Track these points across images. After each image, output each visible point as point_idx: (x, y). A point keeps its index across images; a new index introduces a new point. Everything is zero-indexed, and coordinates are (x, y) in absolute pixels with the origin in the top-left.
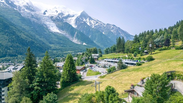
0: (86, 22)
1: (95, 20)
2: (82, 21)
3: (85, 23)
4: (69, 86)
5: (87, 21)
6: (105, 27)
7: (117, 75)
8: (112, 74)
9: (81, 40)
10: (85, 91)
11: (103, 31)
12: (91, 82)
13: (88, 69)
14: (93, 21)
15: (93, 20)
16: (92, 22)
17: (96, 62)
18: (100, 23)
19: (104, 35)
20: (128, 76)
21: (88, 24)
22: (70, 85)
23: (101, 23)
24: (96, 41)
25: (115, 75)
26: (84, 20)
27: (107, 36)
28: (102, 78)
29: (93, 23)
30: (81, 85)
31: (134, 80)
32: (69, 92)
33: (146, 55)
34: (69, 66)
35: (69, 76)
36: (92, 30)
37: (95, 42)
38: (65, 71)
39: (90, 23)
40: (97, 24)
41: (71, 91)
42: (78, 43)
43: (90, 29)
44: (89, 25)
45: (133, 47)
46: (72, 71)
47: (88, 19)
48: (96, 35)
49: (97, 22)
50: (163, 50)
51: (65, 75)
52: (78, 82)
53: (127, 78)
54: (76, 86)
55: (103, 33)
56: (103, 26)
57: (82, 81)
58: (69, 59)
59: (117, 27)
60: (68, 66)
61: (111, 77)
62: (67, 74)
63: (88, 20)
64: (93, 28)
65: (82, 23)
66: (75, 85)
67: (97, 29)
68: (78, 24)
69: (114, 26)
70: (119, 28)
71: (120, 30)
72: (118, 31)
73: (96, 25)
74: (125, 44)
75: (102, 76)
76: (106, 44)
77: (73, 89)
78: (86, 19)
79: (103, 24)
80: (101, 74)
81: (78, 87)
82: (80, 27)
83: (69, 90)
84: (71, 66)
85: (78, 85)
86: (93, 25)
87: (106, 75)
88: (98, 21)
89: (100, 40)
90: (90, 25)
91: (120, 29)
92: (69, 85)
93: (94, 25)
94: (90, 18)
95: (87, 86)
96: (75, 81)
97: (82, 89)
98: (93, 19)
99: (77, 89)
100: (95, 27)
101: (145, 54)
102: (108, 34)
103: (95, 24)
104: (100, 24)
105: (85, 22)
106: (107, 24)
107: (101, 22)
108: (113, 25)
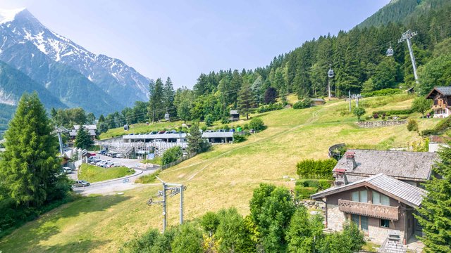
0: (35, 43)
1: (64, 42)
2: (21, 38)
3: (31, 46)
4: (32, 220)
5: (36, 41)
6: (93, 64)
7: (195, 167)
8: (176, 168)
9: (16, 94)
10: (115, 228)
11: (87, 73)
12: (117, 196)
13: (78, 163)
14: (58, 42)
15: (59, 39)
16: (55, 45)
17: (96, 144)
18: (77, 49)
19: (91, 83)
20: (232, 166)
21: (42, 48)
22: (37, 217)
23: (82, 51)
24: (68, 100)
25: (192, 169)
26: (28, 36)
27: (100, 86)
28: (148, 182)
29: (58, 50)
30: (86, 212)
31: (259, 176)
32: (42, 243)
33: (234, 121)
34: (31, 142)
35: (33, 179)
36: (54, 67)
37: (63, 100)
38: (14, 160)
39: (48, 47)
40: (71, 53)
41: (46, 237)
42: (7, 103)
43: (47, 64)
44: (43, 53)
45: (198, 104)
46: (47, 161)
47: (40, 34)
48: (67, 83)
49: (70, 48)
50: (266, 111)
51: (11, 176)
52: (65, 203)
53: (233, 171)
54: (65, 217)
55: (90, 78)
56: (88, 59)
57: (80, 197)
58: (31, 112)
59: (127, 66)
60: (27, 142)
61: (181, 176)
62: (24, 171)
63: (40, 37)
64: (58, 63)
65: (22, 45)
66: (56, 212)
67: (71, 67)
68: (6, 45)
69: (120, 62)
70: (131, 68)
71: (135, 75)
72: (129, 76)
73: (69, 54)
74: (176, 98)
75: (146, 177)
76: (96, 107)
77: (54, 231)
78: (34, 34)
79: (89, 53)
80: (134, 172)
81: (72, 219)
82: (14, 55)
83: (36, 238)
84: (38, 141)
85: (72, 213)
86: (56, 53)
87: (160, 171)
88: (74, 44)
89: (79, 96)
90: (46, 53)
91: (135, 71)
92: (32, 217)
93: (61, 54)
94: (48, 34)
95: (110, 210)
96: (55, 199)
97: (95, 224)
98: (58, 36)
99: (73, 227)
100: (63, 59)
101: (231, 119)
102: (104, 82)
103: (63, 53)
104: (78, 52)
105: (29, 43)
106: (100, 56)
107: (82, 48)
108: (116, 60)
